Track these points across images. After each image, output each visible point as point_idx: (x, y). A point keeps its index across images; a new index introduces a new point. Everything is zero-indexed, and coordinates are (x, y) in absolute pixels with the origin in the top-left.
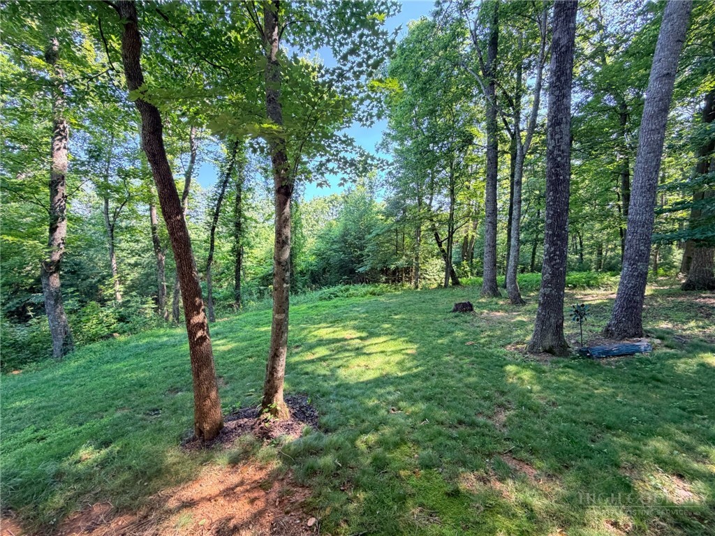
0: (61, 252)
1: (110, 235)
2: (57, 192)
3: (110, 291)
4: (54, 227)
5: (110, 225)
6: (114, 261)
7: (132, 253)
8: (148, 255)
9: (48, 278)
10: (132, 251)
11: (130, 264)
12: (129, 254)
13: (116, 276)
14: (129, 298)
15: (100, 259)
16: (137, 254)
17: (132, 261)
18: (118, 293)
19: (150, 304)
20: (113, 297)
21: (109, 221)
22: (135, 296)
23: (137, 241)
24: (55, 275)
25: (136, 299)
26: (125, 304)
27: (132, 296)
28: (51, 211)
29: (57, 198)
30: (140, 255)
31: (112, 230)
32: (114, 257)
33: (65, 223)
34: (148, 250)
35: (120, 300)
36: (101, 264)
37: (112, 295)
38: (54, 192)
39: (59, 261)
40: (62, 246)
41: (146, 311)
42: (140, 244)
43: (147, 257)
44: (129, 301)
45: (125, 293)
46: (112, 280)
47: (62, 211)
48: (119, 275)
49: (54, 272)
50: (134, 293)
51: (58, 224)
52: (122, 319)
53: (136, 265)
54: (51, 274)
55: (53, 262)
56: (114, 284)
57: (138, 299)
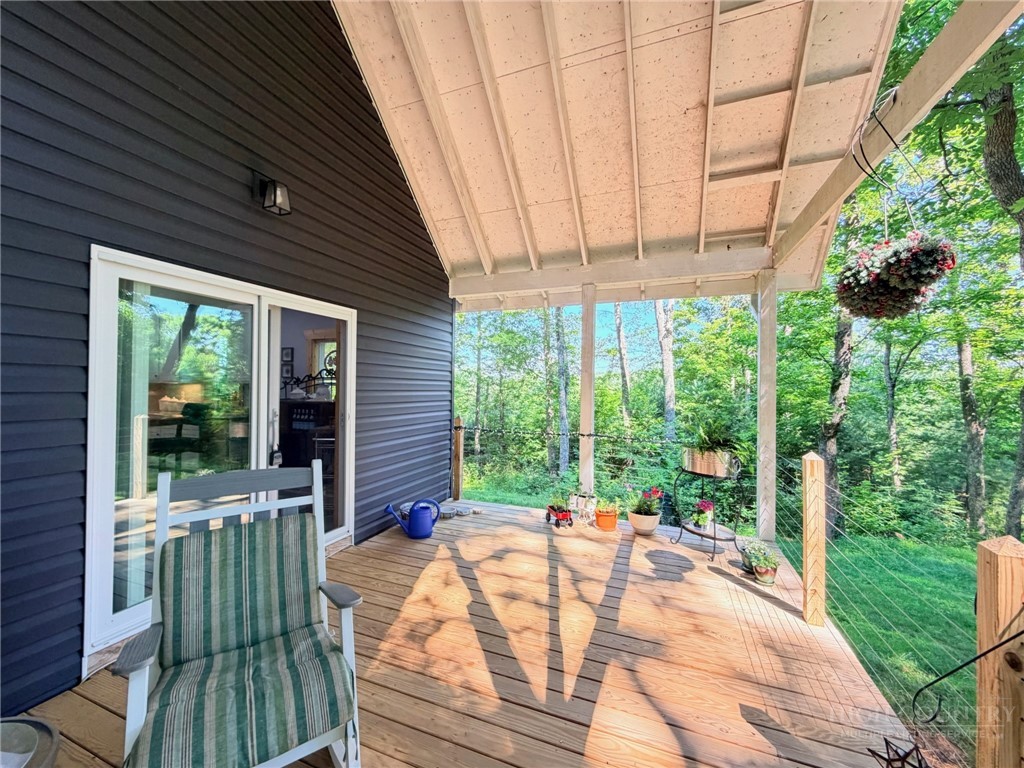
0: (841, 414)
1: (890, 392)
2: (843, 344)
3: (885, 472)
4: (837, 384)
5: (891, 379)
6: (893, 430)
7: (920, 420)
8: (947, 425)
9: (825, 444)
10: (920, 418)
11: (916, 437)
12: (914, 420)
13: (895, 452)
14: (911, 488)
15: (871, 425)
16: (929, 422)
17: (919, 432)
18: (896, 477)
19: (952, 505)
20: (888, 481)
21: (890, 374)
22: (923, 486)
23: (931, 402)
24: (833, 440)
25: (924, 491)
26: (908, 496)
27: (917, 485)
28: (835, 367)
29: (842, 351)
30: (933, 424)
31: (894, 386)
32: (894, 424)
33: (848, 379)
34: (949, 417)
35: (899, 487)
36: (872, 432)
37: (887, 478)
38: (840, 344)
39: (838, 424)
40: (843, 407)
41: (944, 516)
42: (935, 406)
43: (945, 429)
44: (913, 492)
45: (907, 479)
46: (889, 457)
47: (846, 366)
48: (900, 451)
49: (832, 437)
50: (921, 482)
51: (841, 381)
52: (904, 516)
53: (925, 438)
54: (829, 438)
55: (832, 424)
56: (891, 463)
57: (930, 492)
